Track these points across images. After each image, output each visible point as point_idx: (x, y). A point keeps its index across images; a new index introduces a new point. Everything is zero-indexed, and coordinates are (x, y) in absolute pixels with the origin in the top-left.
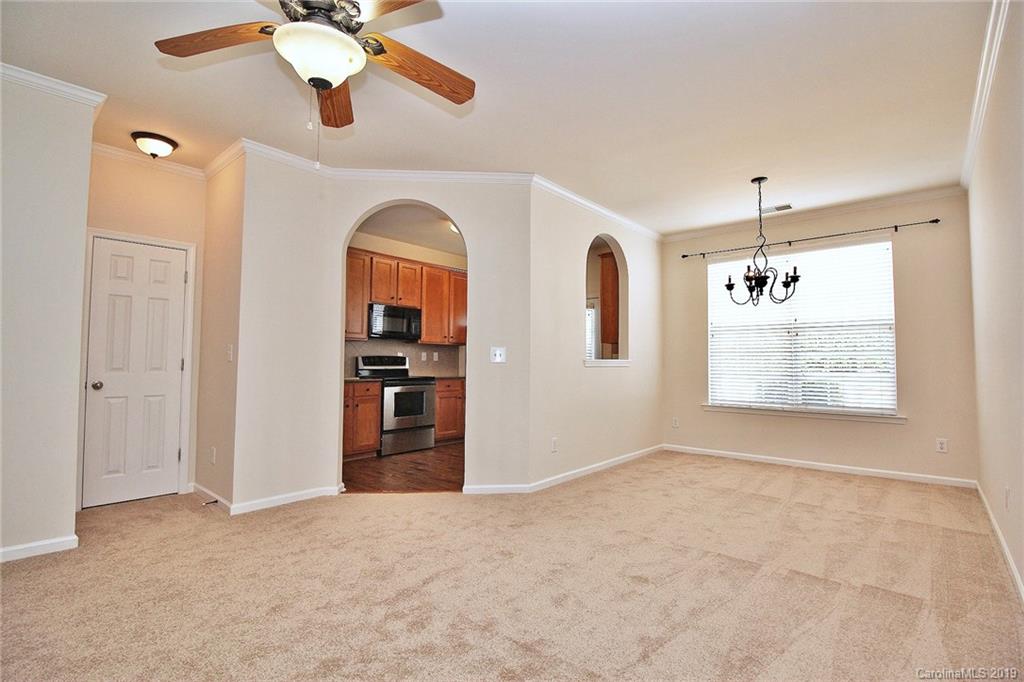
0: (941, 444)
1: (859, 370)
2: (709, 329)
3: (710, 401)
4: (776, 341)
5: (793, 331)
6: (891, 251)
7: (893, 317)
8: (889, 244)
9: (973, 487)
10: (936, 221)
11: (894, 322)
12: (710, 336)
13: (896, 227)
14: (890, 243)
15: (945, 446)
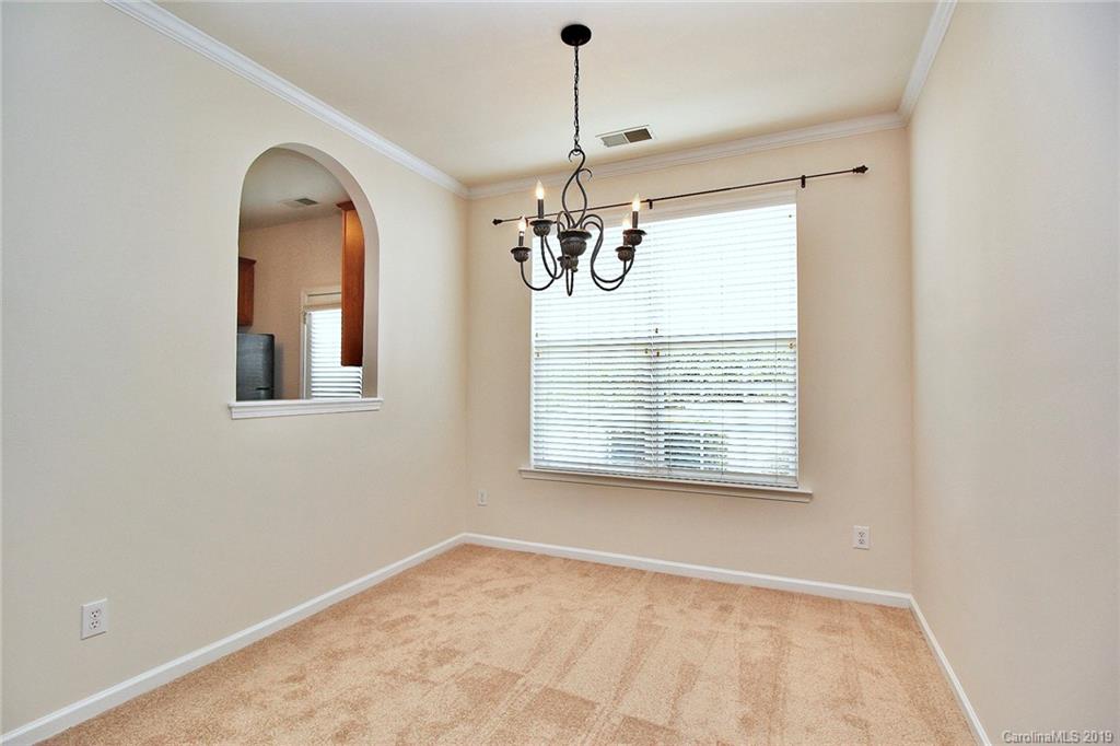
0: (861, 534)
1: (745, 400)
2: (534, 344)
3: (533, 463)
4: (630, 364)
5: (654, 349)
6: (794, 219)
7: (796, 328)
8: (792, 208)
9: (905, 606)
10: (862, 169)
11: (796, 335)
12: (534, 356)
13: (803, 178)
14: (794, 206)
15: (866, 538)
